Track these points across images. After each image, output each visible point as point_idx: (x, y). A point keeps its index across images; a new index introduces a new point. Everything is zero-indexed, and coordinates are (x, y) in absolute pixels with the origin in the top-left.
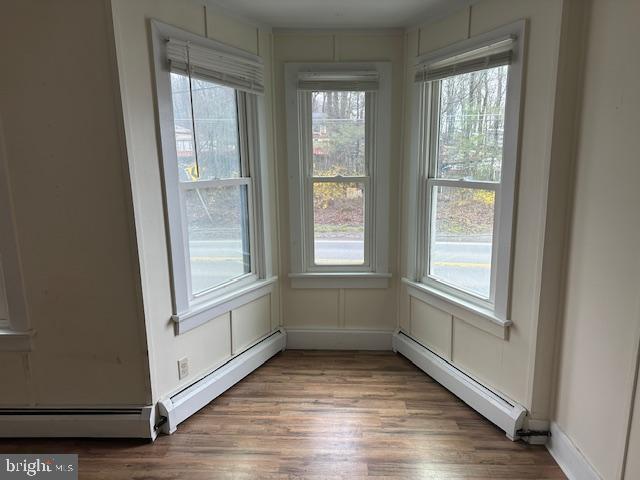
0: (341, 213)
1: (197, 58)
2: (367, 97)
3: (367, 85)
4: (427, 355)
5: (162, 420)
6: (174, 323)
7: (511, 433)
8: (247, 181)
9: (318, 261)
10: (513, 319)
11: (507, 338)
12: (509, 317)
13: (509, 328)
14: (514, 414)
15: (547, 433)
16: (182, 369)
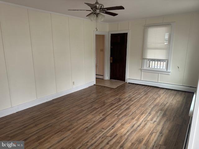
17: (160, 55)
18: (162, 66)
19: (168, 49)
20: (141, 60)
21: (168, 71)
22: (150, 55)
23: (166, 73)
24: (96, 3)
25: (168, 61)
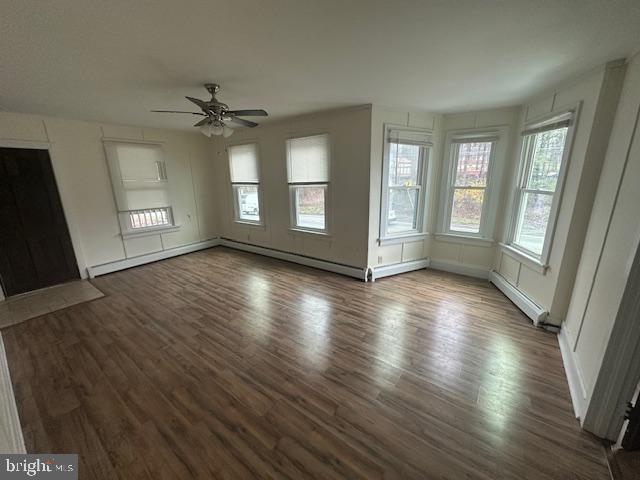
0: (469, 206)
1: (402, 135)
2: (493, 146)
3: (493, 139)
4: (500, 279)
5: (370, 275)
6: (379, 241)
7: (536, 322)
8: (419, 187)
9: (452, 228)
10: (550, 264)
11: (545, 274)
12: (547, 263)
13: (547, 268)
14: (540, 312)
15: (559, 327)
16: (380, 259)
19: (165, 187)
20: (115, 218)
23: (172, 228)
24: (213, 100)
25: (170, 211)
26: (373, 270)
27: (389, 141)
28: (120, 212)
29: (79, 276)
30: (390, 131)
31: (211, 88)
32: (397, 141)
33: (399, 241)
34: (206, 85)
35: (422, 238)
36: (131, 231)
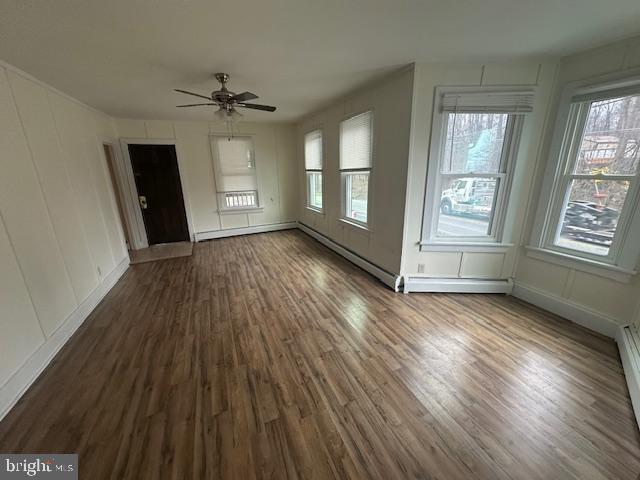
6: (420, 245)
9: (557, 243)
16: (421, 268)
17: (245, 184)
18: (250, 201)
19: (253, 173)
20: (214, 197)
21: (261, 206)
22: (229, 185)
23: (257, 209)
24: (223, 89)
25: (257, 193)
26: (406, 281)
27: (441, 110)
28: (219, 193)
29: (188, 239)
30: (443, 96)
31: (221, 78)
32: (455, 110)
33: (458, 249)
34: (216, 75)
35: (504, 250)
36: (225, 208)
